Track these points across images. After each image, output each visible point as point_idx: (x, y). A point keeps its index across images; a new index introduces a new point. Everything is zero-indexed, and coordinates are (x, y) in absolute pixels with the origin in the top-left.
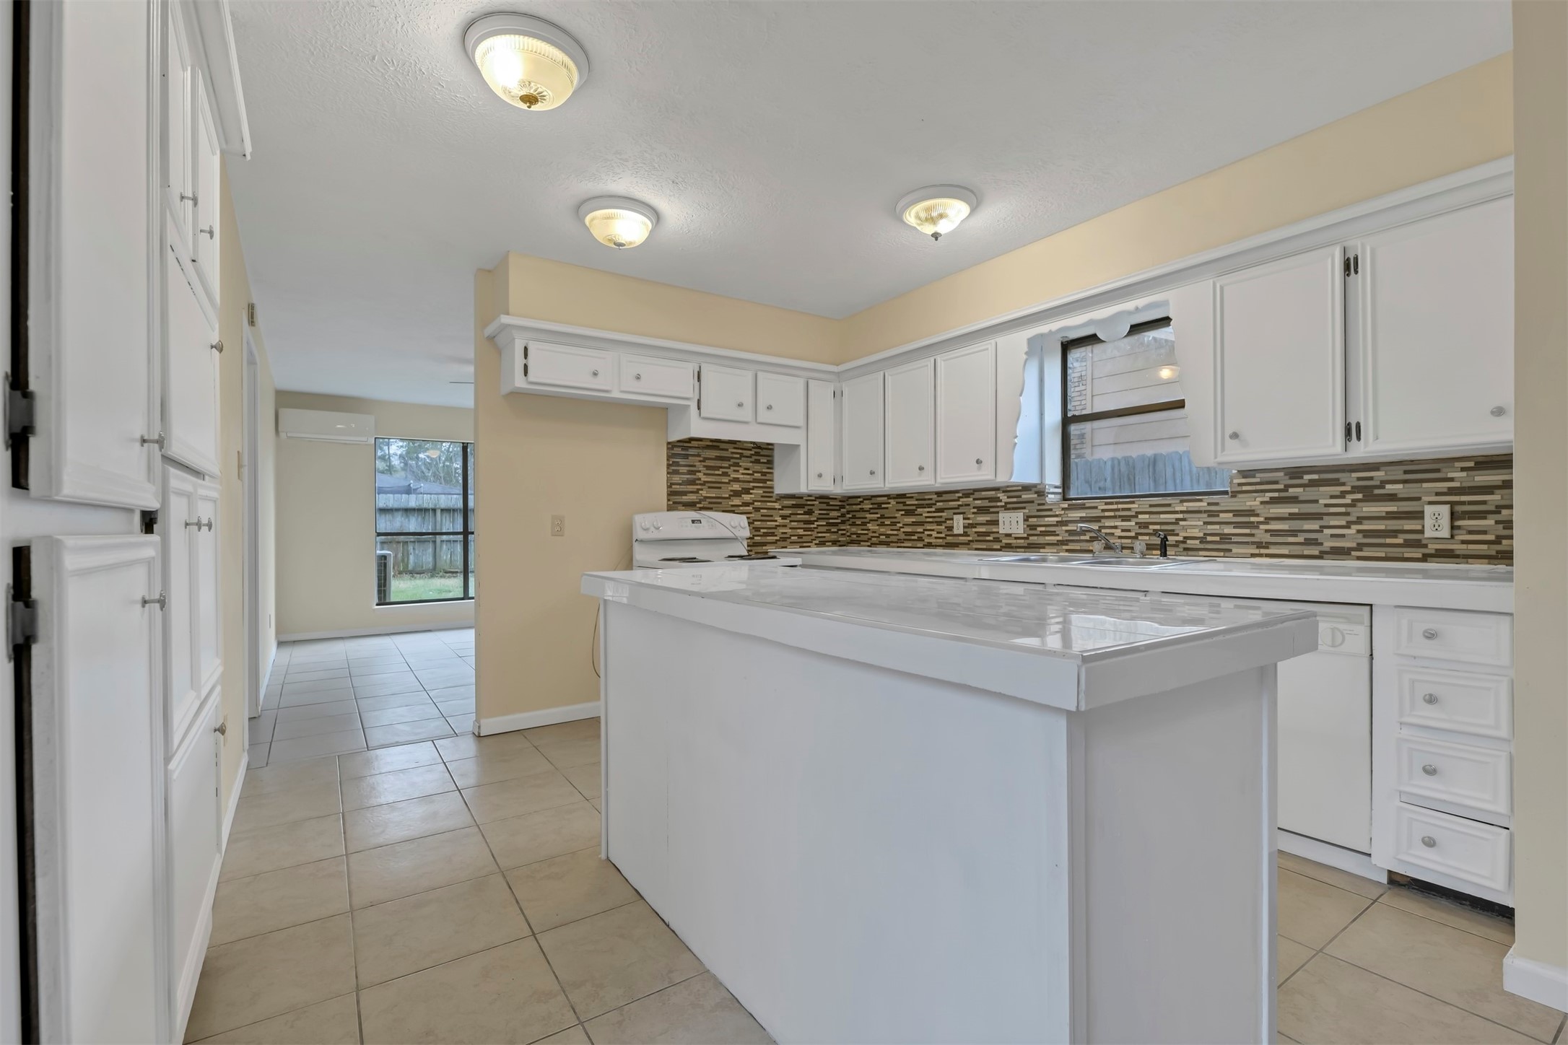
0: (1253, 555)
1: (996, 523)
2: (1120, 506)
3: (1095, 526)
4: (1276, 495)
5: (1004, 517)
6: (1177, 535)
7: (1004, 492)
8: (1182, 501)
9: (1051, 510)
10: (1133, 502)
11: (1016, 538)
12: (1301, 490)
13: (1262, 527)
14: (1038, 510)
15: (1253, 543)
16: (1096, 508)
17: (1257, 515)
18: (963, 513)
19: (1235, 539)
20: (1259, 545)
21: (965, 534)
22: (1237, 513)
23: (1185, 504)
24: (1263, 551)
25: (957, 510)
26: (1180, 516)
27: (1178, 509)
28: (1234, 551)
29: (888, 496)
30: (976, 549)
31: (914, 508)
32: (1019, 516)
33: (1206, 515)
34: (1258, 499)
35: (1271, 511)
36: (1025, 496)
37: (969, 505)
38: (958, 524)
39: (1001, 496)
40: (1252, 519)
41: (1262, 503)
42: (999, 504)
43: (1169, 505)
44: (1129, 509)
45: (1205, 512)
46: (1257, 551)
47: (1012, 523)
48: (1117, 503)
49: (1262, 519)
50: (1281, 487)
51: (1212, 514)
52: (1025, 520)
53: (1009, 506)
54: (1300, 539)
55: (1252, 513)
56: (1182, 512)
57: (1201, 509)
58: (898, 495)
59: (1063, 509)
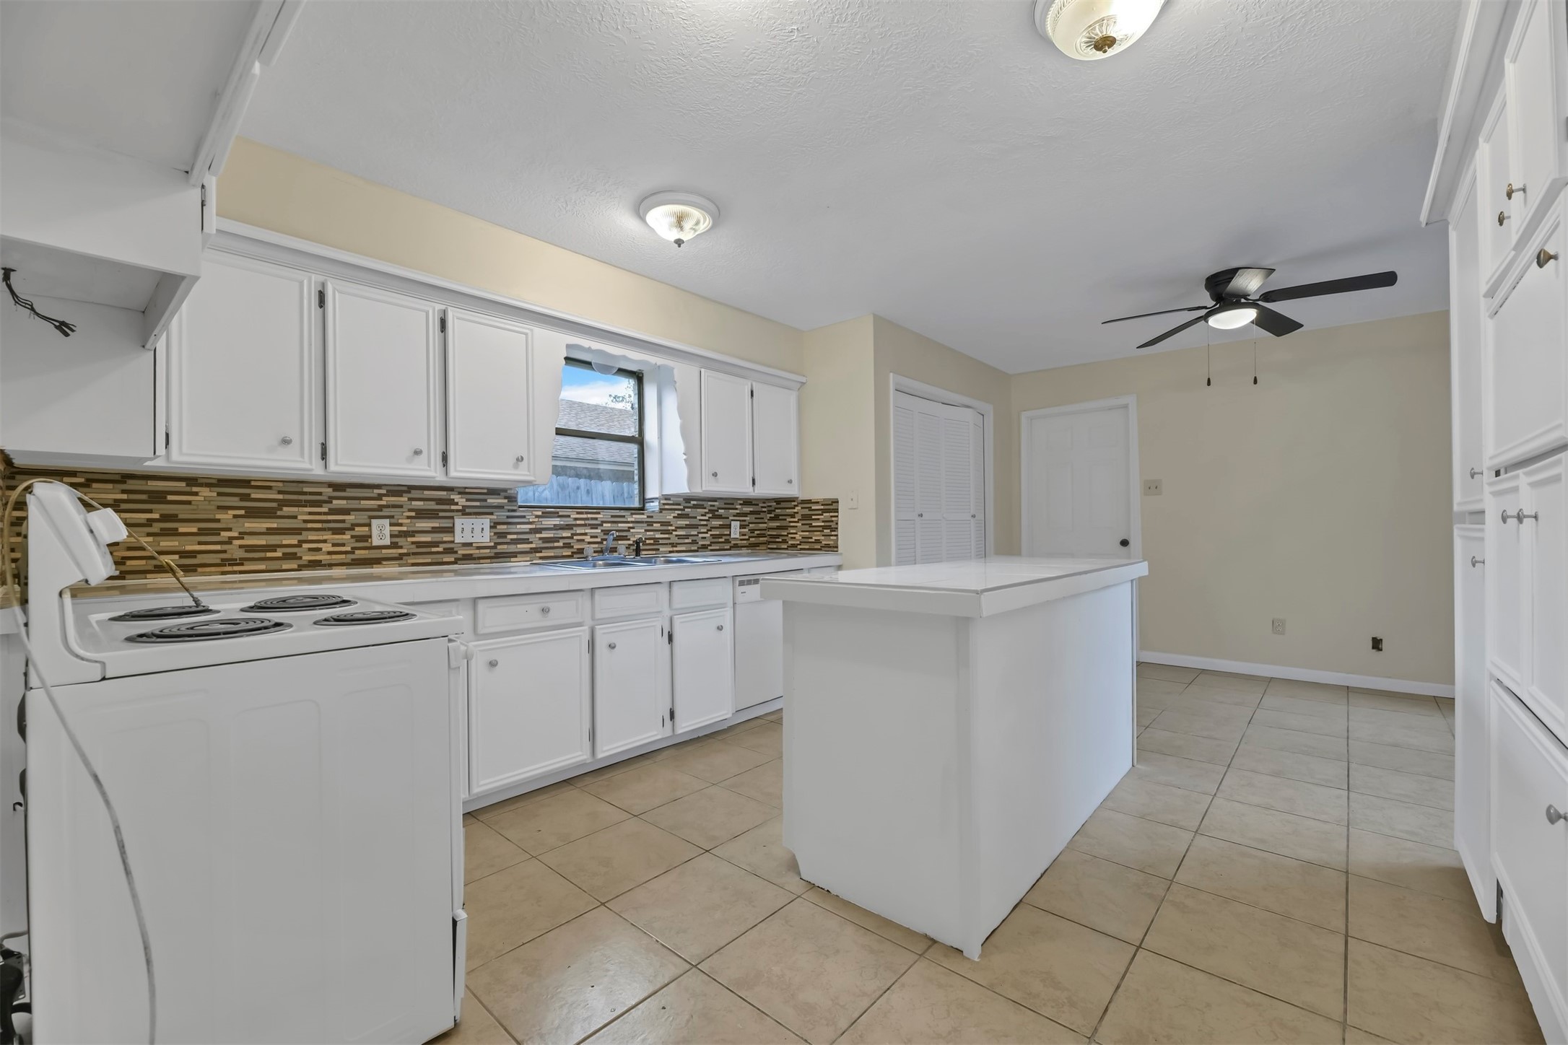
0: (670, 552)
1: (451, 530)
2: (589, 516)
3: (566, 534)
4: (680, 512)
5: (459, 522)
6: (629, 540)
7: (460, 493)
8: (632, 514)
9: (524, 517)
10: (599, 513)
11: (479, 548)
12: (689, 510)
13: (674, 533)
14: (508, 517)
15: (670, 544)
16: (569, 516)
17: (671, 525)
18: (392, 517)
19: (661, 542)
20: (673, 545)
21: (394, 545)
22: (663, 524)
23: (634, 516)
24: (675, 549)
25: (377, 512)
26: (631, 525)
27: (629, 520)
28: (661, 549)
29: (192, 481)
30: (413, 565)
31: (274, 505)
32: (486, 522)
33: (646, 525)
34: (673, 515)
35: (678, 522)
36: (492, 501)
37: (401, 506)
38: (381, 532)
39: (456, 497)
40: (670, 528)
41: (674, 517)
42: (453, 507)
43: (624, 516)
44: (596, 519)
45: (646, 522)
46: (671, 549)
47: (472, 531)
48: (587, 513)
49: (673, 528)
50: (681, 507)
51: (650, 524)
52: (491, 527)
53: (467, 510)
54: (689, 541)
55: (668, 524)
56: (632, 522)
57: (643, 520)
58: (219, 480)
59: (537, 516)
